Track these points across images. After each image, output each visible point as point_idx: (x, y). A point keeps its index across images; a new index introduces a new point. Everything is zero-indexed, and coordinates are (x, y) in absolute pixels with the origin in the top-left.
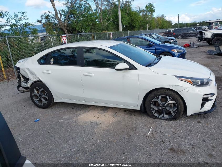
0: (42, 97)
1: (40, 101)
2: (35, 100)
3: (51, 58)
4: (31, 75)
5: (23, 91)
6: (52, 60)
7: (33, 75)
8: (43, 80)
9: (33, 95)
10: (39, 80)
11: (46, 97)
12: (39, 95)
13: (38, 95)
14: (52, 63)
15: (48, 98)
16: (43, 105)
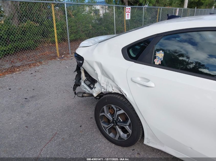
0: (118, 126)
1: (113, 129)
2: (103, 125)
3: (158, 50)
4: (103, 76)
5: (81, 95)
6: (160, 55)
7: (107, 79)
8: (129, 97)
9: (101, 114)
10: (120, 93)
11: (127, 128)
12: (113, 119)
13: (111, 118)
14: (157, 62)
15: (130, 131)
16: (117, 138)
